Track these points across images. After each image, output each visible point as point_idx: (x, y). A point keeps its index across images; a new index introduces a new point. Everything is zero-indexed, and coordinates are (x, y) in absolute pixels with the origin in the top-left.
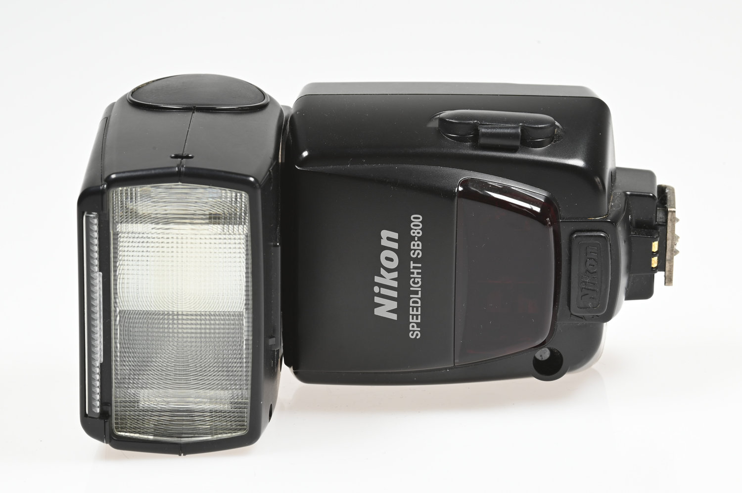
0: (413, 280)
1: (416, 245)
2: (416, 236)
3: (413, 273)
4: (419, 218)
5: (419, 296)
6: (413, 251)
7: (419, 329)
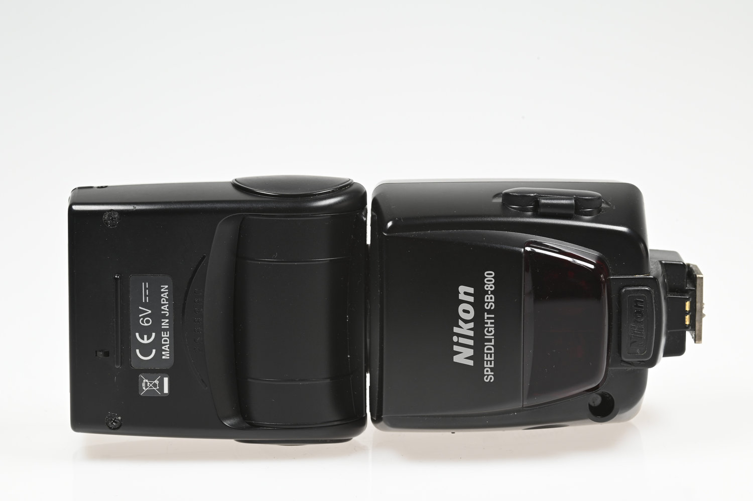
0: (487, 329)
1: (489, 298)
2: (489, 290)
3: (487, 323)
4: (491, 274)
5: (493, 343)
6: (487, 304)
7: (493, 373)
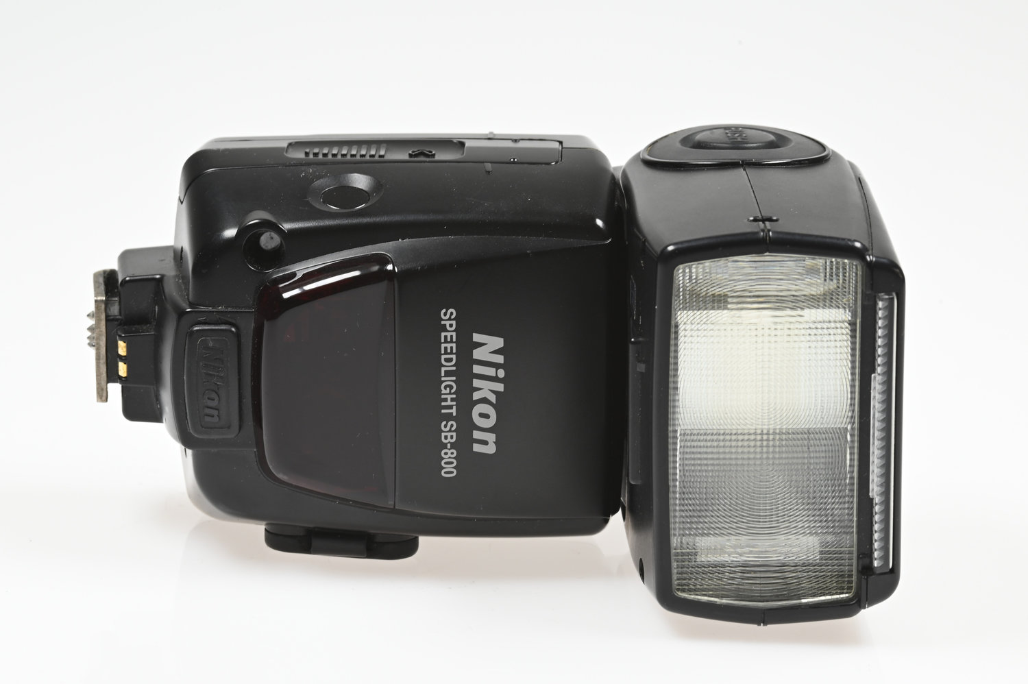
0: (453, 391)
1: (449, 437)
2: (449, 449)
3: (452, 400)
4: (446, 473)
5: (443, 369)
6: (453, 429)
7: (443, 322)
